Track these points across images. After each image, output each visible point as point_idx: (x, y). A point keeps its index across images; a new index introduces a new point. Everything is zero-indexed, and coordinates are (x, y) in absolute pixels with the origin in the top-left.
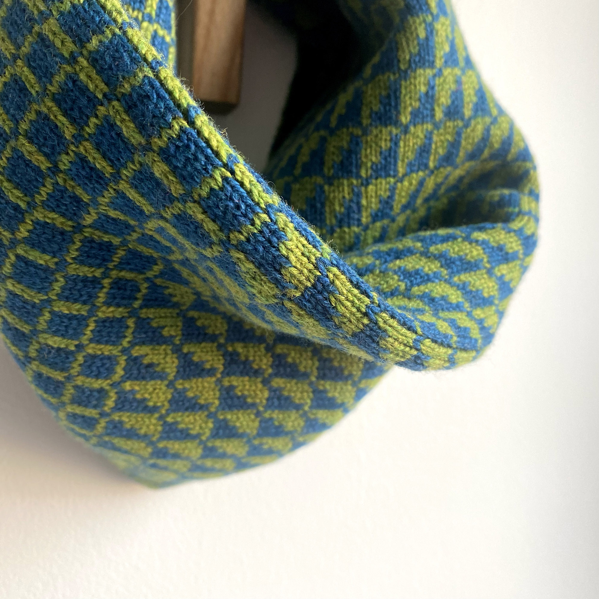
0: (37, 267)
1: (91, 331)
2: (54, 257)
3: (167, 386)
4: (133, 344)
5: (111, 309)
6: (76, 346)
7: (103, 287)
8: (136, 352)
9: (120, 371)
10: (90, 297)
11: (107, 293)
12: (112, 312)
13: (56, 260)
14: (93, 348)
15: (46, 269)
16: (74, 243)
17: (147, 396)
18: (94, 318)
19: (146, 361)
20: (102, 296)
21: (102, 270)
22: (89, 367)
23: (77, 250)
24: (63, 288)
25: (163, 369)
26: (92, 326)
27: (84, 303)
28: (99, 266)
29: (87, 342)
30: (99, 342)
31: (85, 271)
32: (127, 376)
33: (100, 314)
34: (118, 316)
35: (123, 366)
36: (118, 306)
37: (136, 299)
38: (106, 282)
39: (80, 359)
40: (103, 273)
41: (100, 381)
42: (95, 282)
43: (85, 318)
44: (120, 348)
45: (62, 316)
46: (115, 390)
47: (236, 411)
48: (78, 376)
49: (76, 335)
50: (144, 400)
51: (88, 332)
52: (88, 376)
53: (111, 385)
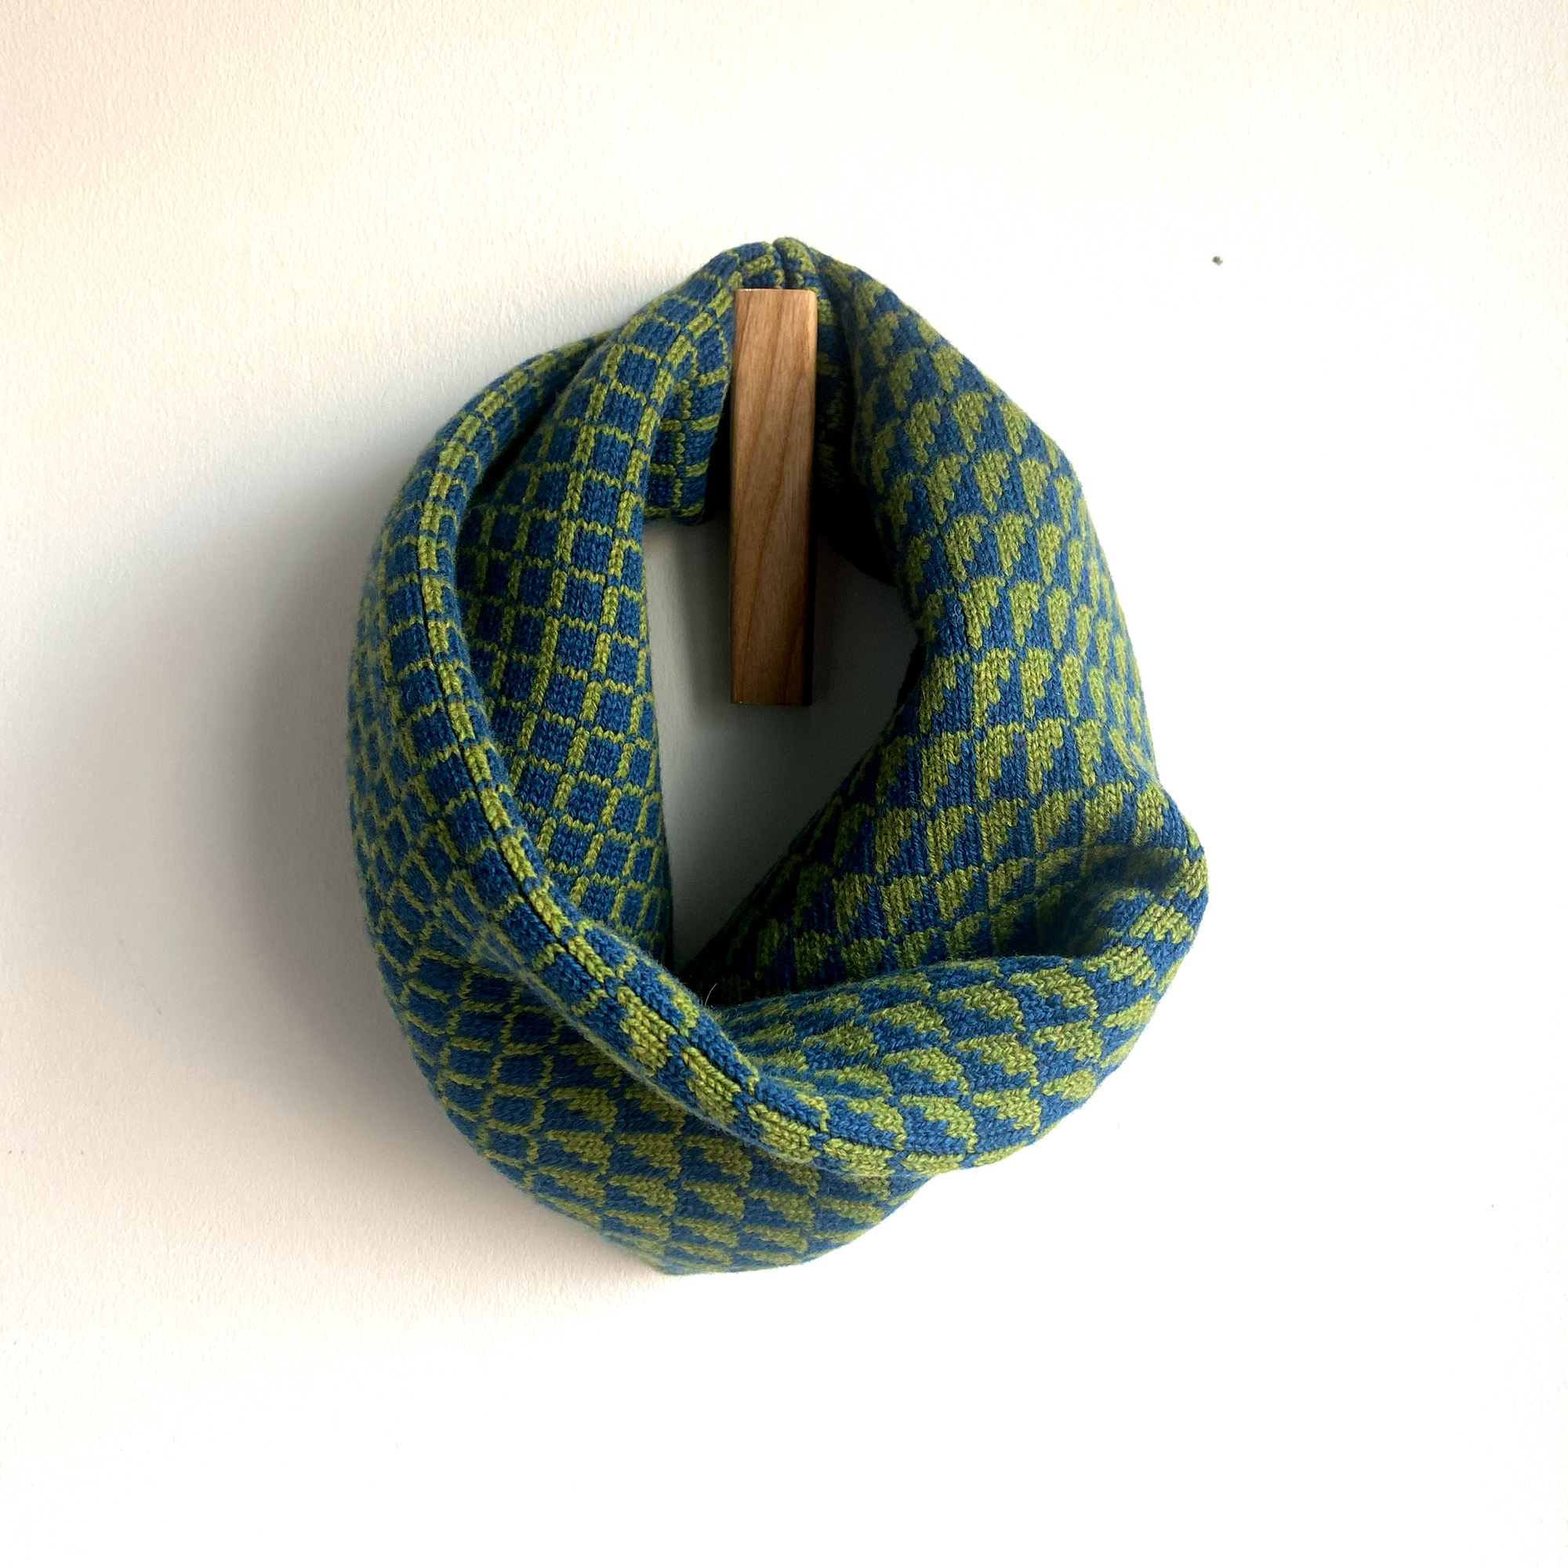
0: (430, 1001)
1: (499, 1069)
2: (446, 993)
3: (604, 1139)
4: (553, 1086)
5: (520, 1046)
6: (483, 1085)
7: (507, 1023)
8: (558, 1095)
9: (538, 1119)
10: (492, 1033)
11: (511, 1030)
12: (521, 1049)
13: (448, 996)
14: (502, 1089)
15: (439, 1004)
16: (464, 980)
17: (577, 1149)
18: (499, 1056)
19: (572, 1108)
20: (506, 1033)
21: (501, 1005)
22: (501, 1108)
23: (468, 987)
24: (459, 1024)
25: (597, 1118)
26: (498, 1065)
27: (486, 1039)
28: (497, 1002)
29: (495, 1082)
30: (509, 1082)
31: (480, 1007)
32: (549, 1123)
33: (506, 1053)
34: (529, 1053)
35: (543, 1110)
36: (529, 1042)
37: (552, 1034)
38: (509, 1017)
39: (490, 1100)
40: (503, 1008)
41: (515, 1127)
42: (495, 1018)
43: (489, 1056)
44: (536, 1090)
45: (462, 1052)
46: (537, 1139)
47: (708, 1183)
48: (489, 1118)
49: (481, 1072)
50: (574, 1154)
51: (495, 1071)
52: (501, 1119)
53: (530, 1132)
